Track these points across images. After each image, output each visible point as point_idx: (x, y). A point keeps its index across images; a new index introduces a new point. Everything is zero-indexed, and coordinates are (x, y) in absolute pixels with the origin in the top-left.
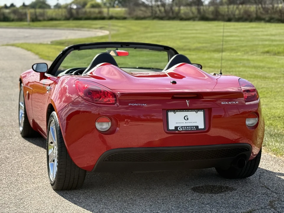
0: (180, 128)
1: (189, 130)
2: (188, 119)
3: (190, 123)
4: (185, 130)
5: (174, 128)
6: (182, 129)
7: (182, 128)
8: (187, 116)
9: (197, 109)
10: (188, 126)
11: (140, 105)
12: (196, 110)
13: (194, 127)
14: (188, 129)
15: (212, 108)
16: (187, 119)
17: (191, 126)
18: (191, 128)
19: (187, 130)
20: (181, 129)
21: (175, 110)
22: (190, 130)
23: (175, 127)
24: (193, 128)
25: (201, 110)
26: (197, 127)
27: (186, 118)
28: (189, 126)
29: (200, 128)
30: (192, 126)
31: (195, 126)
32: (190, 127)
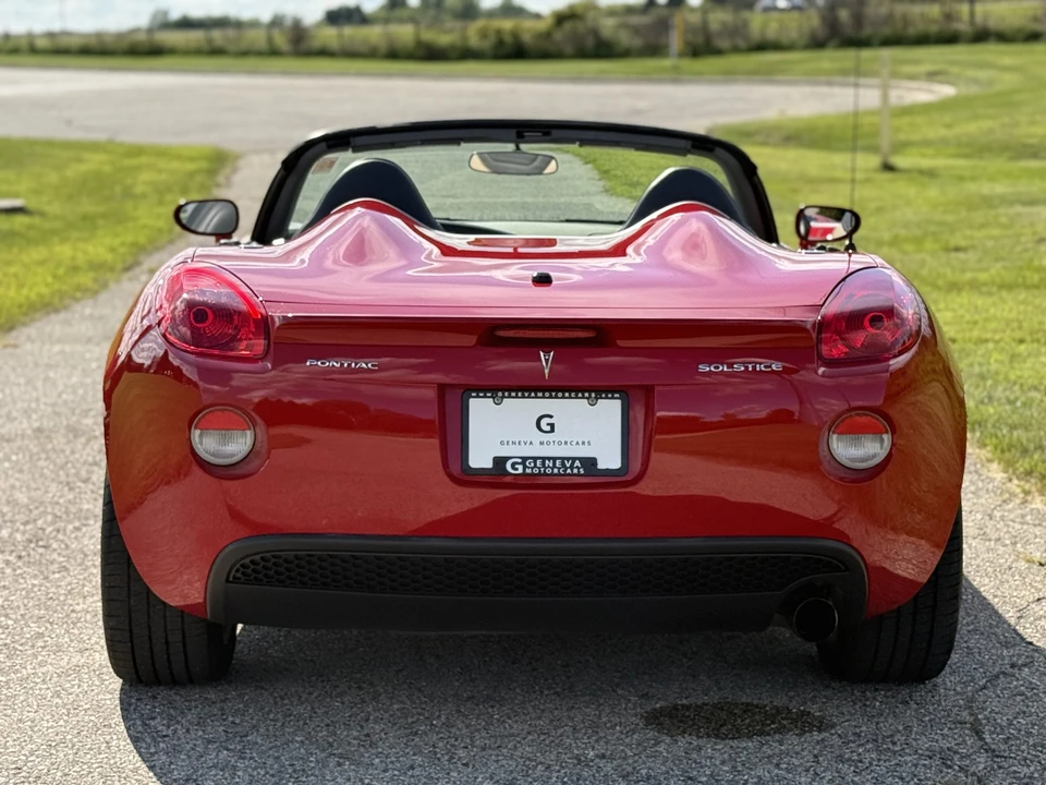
0: (513, 465)
1: (552, 474)
2: (552, 430)
3: (560, 443)
4: (536, 471)
5: (489, 465)
6: (525, 467)
7: (523, 463)
8: (551, 417)
9: (595, 391)
10: (549, 459)
11: (349, 365)
12: (590, 391)
13: (577, 463)
14: (549, 471)
15: (657, 388)
16: (548, 428)
17: (563, 459)
18: (563, 465)
19: (545, 474)
20: (520, 468)
21: (498, 389)
22: (559, 475)
23: (495, 459)
24: (572, 467)
25: (613, 392)
26: (590, 463)
27: (545, 425)
28: (554, 459)
29: (601, 466)
30: (568, 459)
31: (581, 459)
32: (558, 463)
